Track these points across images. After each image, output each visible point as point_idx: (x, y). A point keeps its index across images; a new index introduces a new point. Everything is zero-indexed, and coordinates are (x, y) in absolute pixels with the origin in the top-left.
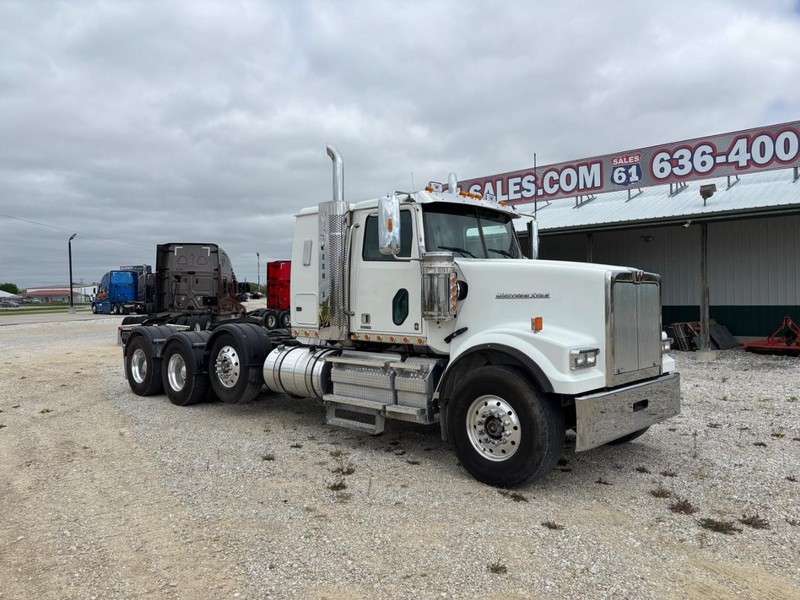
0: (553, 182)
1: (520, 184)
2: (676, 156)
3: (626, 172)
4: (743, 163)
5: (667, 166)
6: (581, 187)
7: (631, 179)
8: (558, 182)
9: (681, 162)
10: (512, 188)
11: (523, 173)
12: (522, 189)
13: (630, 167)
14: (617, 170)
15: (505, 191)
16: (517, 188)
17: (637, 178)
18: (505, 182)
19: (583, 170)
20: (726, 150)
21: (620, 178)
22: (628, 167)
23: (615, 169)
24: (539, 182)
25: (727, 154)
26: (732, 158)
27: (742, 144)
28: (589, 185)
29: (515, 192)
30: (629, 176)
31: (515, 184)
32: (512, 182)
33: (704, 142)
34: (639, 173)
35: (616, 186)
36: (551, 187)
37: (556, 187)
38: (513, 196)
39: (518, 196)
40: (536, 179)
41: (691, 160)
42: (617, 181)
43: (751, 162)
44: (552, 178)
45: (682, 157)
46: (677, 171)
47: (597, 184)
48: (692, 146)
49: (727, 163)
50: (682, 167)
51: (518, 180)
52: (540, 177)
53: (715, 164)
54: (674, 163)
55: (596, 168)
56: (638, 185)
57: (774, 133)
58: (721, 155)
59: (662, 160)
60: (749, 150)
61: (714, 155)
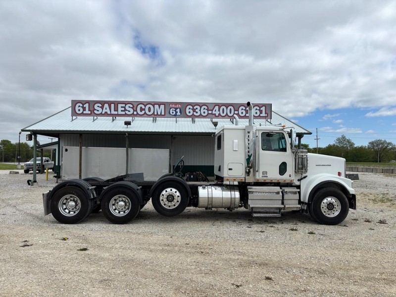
0: (142, 109)
1: (125, 107)
2: (195, 108)
3: (175, 111)
4: (217, 115)
5: (191, 111)
6: (156, 113)
7: (177, 114)
8: (144, 110)
9: (196, 110)
10: (120, 109)
11: (126, 103)
12: (125, 110)
13: (177, 109)
14: (172, 109)
15: (116, 109)
16: (123, 109)
17: (180, 114)
18: (116, 105)
19: (156, 106)
20: (212, 109)
21: (173, 113)
22: (176, 109)
23: (171, 108)
24: (135, 108)
25: (212, 111)
26: (214, 112)
27: (217, 108)
28: (159, 114)
29: (122, 111)
30: (176, 112)
31: (122, 107)
32: (120, 106)
33: (205, 104)
34: (180, 112)
35: (170, 116)
36: (141, 111)
37: (143, 112)
38: (120, 112)
39: (124, 113)
40: (134, 106)
41: (200, 110)
42: (171, 113)
43: (219, 114)
44: (141, 107)
45: (197, 109)
46: (195, 113)
47: (163, 113)
48: (201, 105)
49: (212, 114)
50: (197, 112)
51: (124, 105)
52: (135, 106)
53: (208, 113)
54: (194, 110)
55: (162, 107)
56: (180, 116)
57: (227, 106)
58: (210, 110)
59: (190, 108)
60: (219, 111)
61: (208, 110)
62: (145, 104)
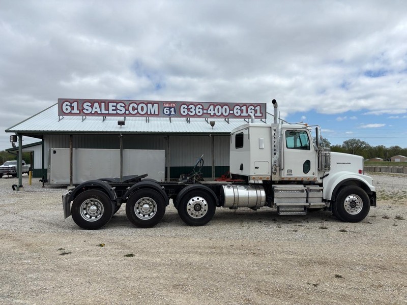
0: (134, 109)
1: (116, 106)
2: (190, 107)
3: (169, 110)
4: (212, 114)
5: (186, 111)
6: (149, 113)
7: (172, 113)
8: (137, 109)
9: (191, 110)
10: (111, 108)
11: (118, 102)
12: (117, 109)
14: (166, 109)
15: (107, 109)
16: (114, 108)
17: (174, 113)
18: (107, 104)
19: (150, 106)
20: (207, 108)
21: (167, 112)
22: (170, 108)
23: (165, 108)
24: (127, 107)
25: (207, 110)
26: (209, 112)
27: (212, 107)
28: (153, 113)
29: (113, 110)
30: (170, 112)
31: (113, 106)
32: (111, 105)
33: (199, 104)
34: (175, 111)
35: (164, 115)
36: (133, 110)
37: (136, 111)
38: (111, 112)
39: (115, 112)
40: (125, 105)
41: (195, 110)
42: (165, 113)
43: (215, 114)
44: (133, 107)
45: (192, 108)
46: (190, 113)
47: (157, 113)
48: (196, 104)
49: (207, 113)
50: (192, 112)
51: (115, 104)
52: (127, 105)
53: (203, 113)
54: (189, 110)
55: (156, 106)
56: (174, 116)
57: (222, 105)
58: (205, 110)
59: (184, 108)
60: (214, 110)
61: (203, 109)
62: (138, 103)
